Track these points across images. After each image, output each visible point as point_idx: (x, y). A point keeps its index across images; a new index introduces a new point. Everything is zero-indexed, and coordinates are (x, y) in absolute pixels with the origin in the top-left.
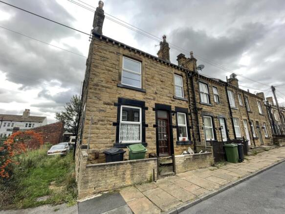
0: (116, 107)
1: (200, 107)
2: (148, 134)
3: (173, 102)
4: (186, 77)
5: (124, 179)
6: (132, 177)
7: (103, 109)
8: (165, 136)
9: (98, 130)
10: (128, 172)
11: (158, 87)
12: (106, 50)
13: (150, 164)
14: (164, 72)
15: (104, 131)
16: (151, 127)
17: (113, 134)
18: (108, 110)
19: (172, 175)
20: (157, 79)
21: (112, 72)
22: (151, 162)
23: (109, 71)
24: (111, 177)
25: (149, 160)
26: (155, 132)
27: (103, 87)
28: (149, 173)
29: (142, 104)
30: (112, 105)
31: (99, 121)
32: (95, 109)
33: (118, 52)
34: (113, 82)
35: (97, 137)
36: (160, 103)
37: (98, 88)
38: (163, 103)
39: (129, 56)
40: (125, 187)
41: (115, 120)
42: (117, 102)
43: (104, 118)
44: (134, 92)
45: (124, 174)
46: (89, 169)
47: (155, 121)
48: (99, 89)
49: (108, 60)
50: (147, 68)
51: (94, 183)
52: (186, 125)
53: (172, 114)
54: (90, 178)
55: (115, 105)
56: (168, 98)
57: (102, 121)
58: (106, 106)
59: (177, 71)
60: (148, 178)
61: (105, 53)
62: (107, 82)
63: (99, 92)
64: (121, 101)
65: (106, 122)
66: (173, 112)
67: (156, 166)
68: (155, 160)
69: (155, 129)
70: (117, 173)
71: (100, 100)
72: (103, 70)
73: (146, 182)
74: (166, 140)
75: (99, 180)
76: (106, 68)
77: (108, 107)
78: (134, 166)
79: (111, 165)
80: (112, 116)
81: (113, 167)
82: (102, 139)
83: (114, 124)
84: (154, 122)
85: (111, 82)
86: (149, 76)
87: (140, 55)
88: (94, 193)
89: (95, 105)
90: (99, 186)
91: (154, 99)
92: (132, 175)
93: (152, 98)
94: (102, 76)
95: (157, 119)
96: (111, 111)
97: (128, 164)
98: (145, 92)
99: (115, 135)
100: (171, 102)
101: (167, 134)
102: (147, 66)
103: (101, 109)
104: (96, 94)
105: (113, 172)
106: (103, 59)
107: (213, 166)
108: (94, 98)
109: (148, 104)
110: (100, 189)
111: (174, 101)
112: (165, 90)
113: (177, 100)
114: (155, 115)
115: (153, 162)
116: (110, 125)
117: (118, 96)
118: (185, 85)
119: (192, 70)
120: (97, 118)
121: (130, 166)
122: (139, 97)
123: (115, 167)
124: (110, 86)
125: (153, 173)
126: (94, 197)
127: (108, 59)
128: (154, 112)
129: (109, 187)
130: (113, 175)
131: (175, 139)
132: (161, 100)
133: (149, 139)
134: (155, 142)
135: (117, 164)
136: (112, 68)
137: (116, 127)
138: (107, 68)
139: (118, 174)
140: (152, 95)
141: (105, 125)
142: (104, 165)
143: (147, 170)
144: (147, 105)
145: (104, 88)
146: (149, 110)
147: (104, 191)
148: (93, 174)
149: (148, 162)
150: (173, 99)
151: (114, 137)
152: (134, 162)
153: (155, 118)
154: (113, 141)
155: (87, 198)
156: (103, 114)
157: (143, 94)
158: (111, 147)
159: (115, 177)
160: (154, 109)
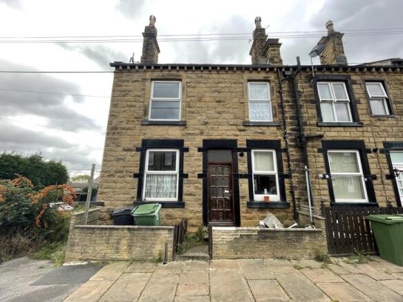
0: (139, 153)
1: (318, 133)
2: (188, 189)
3: (242, 133)
4: (277, 81)
5: (117, 250)
6: (130, 249)
7: (123, 157)
8: (226, 191)
9: (115, 184)
10: (124, 242)
11: (210, 112)
12: (128, 81)
13: (161, 234)
14: (223, 85)
15: (122, 185)
16: (193, 177)
17: (133, 188)
18: (128, 158)
19: (204, 258)
20: (207, 99)
21: (135, 106)
22: (162, 232)
23: (132, 106)
24: (101, 244)
25: (158, 229)
26: (201, 186)
27: (123, 129)
28: (158, 249)
29: (178, 144)
30: (132, 150)
31: (116, 172)
32: (112, 158)
33: (144, 77)
34: (136, 120)
35: (113, 192)
36: (213, 137)
37: (117, 131)
38: (219, 138)
39: (161, 78)
40: (118, 260)
41: (137, 170)
42: (140, 146)
43: (122, 169)
44: (167, 127)
45: (118, 243)
46: (77, 231)
47: (201, 168)
48: (118, 133)
49: (131, 93)
50: (189, 87)
51: (80, 247)
52: (275, 172)
53: (239, 153)
54: (77, 241)
55: (138, 150)
56: (229, 128)
57: (120, 172)
58: (125, 152)
59: (254, 75)
60: (156, 255)
61: (127, 86)
62: (128, 122)
63: (117, 136)
64: (147, 144)
65: (125, 174)
66: (240, 150)
67: (172, 239)
68: (170, 230)
69: (201, 180)
70: (109, 240)
71: (119, 146)
72: (124, 107)
73: (152, 261)
74: (228, 198)
75: (86, 245)
76: (127, 105)
77: (129, 153)
78: (134, 234)
79: (102, 229)
80: (132, 165)
81: (104, 231)
82: (119, 194)
83: (135, 176)
84: (200, 170)
85: (133, 121)
86: (192, 98)
87: (178, 71)
88: (81, 260)
89: (112, 153)
90: (86, 253)
91: (202, 133)
92: (130, 246)
93: (197, 132)
94: (121, 115)
95: (206, 164)
96: (132, 159)
97: (126, 231)
98: (185, 125)
99: (136, 190)
100: (238, 133)
101: (230, 189)
102: (189, 85)
103: (120, 157)
104: (115, 139)
105: (104, 238)
106: (123, 94)
107: (319, 259)
108: (111, 145)
109: (188, 143)
110: (87, 256)
111: (244, 130)
112: (225, 115)
113: (252, 128)
114: (201, 158)
115: (167, 232)
116: (130, 176)
117: (142, 137)
118: (275, 97)
119: (296, 64)
120: (115, 169)
121: (128, 234)
122: (174, 133)
123: (107, 232)
124: (131, 126)
125: (164, 249)
126: (79, 263)
127: (130, 91)
128: (201, 153)
129: (98, 256)
130: (104, 242)
131: (243, 197)
132: (215, 133)
133: (189, 197)
134: (201, 202)
135: (110, 229)
136: (135, 101)
137: (137, 179)
138: (129, 103)
139: (111, 241)
140: (198, 127)
141: (123, 177)
142: (94, 228)
143: (155, 244)
144: (186, 144)
145: (124, 131)
146: (191, 152)
147: (92, 260)
148: (80, 237)
149: (157, 232)
150: (243, 128)
151: (134, 192)
152: (134, 229)
153: (201, 163)
154: (133, 198)
155: (72, 264)
156: (121, 163)
157: (181, 128)
158: (130, 205)
159: (106, 245)
160: (200, 150)
